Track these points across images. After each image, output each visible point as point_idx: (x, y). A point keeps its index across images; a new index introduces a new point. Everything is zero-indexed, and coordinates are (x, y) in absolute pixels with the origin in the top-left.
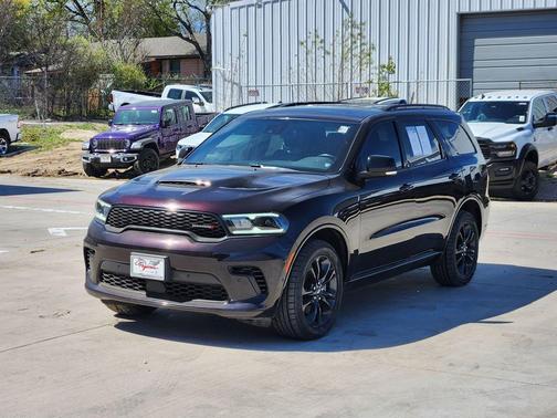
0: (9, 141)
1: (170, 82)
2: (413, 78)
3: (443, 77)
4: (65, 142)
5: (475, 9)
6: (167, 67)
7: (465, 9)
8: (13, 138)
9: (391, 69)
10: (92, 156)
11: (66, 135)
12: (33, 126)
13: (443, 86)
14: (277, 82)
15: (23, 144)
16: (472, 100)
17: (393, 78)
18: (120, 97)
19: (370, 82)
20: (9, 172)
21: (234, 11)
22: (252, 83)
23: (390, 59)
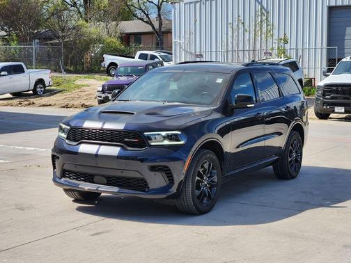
0: (45, 86)
1: (140, 49)
2: (300, 46)
3: (319, 45)
4: (78, 87)
5: (340, 3)
6: (132, 39)
7: (333, 4)
8: (47, 84)
9: (286, 41)
10: (103, 95)
11: (78, 82)
12: (57, 77)
13: (319, 51)
14: (214, 49)
15: (52, 88)
16: (344, 60)
17: (287, 46)
18: (108, 59)
19: (272, 49)
20: (50, 105)
21: (186, 6)
22: (198, 50)
23: (285, 34)
